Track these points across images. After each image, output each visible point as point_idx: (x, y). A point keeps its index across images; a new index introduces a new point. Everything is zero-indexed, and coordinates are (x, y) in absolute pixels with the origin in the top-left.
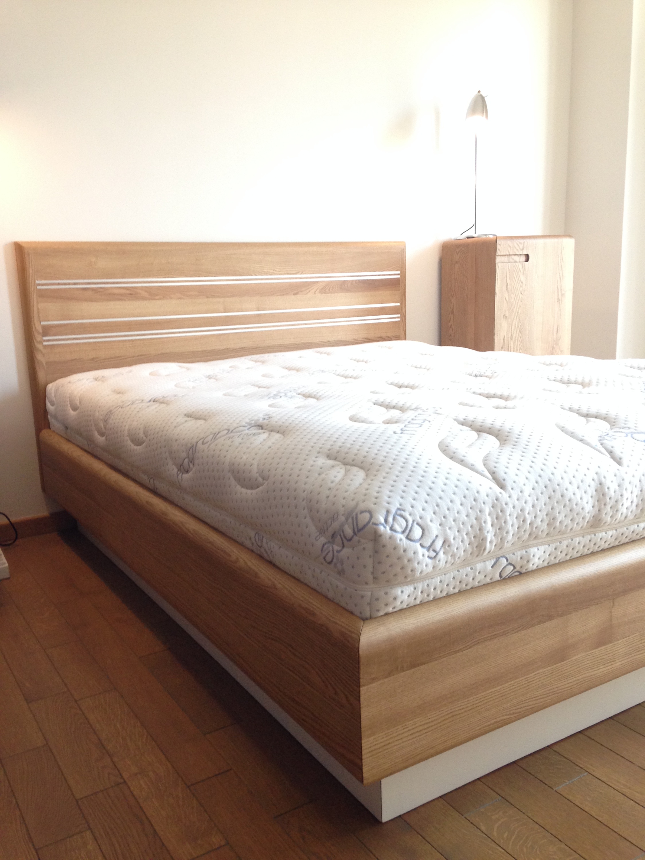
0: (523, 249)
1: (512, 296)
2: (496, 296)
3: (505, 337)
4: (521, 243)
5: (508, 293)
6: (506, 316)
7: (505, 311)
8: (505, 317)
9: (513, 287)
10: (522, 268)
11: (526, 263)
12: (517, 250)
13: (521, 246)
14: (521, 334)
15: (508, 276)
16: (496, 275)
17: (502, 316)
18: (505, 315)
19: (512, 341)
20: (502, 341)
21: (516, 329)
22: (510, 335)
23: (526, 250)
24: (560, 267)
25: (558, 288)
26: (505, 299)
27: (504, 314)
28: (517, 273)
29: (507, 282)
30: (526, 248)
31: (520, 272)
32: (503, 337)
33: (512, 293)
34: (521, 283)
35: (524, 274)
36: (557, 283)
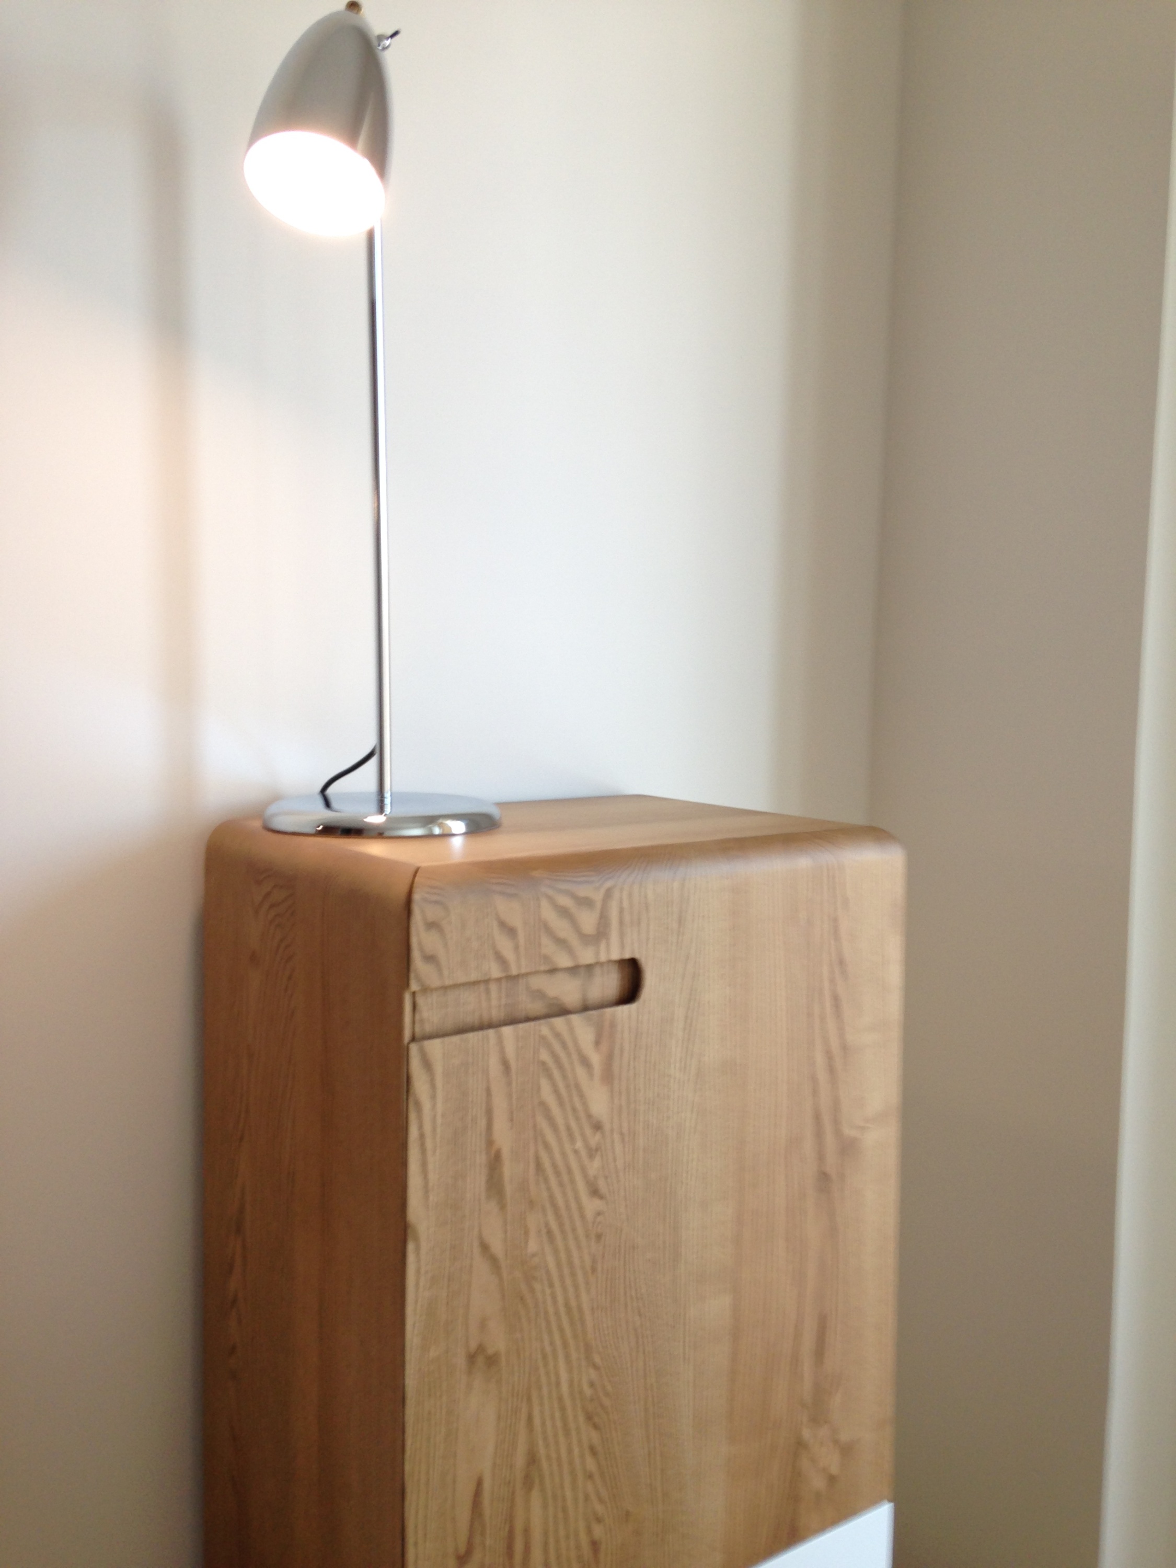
0: (602, 933)
1: (533, 1221)
2: (411, 1247)
3: (487, 1485)
4: (587, 903)
5: (502, 1207)
6: (490, 1351)
7: (483, 1325)
8: (480, 1360)
9: (539, 1166)
10: (597, 1043)
11: (624, 1010)
12: (561, 943)
13: (588, 921)
14: (596, 1427)
15: (500, 1104)
16: (413, 1117)
17: (460, 1361)
18: (481, 1348)
19: (535, 1494)
20: (464, 1514)
21: (563, 1409)
22: (520, 1460)
23: (622, 935)
24: (828, 1003)
25: (817, 1117)
26: (477, 1250)
27: (473, 1346)
28: (564, 1077)
29: (490, 1142)
30: (621, 922)
31: (581, 1072)
32: (471, 1487)
33: (531, 1204)
34: (588, 1131)
35: (608, 1076)
36: (815, 1093)
